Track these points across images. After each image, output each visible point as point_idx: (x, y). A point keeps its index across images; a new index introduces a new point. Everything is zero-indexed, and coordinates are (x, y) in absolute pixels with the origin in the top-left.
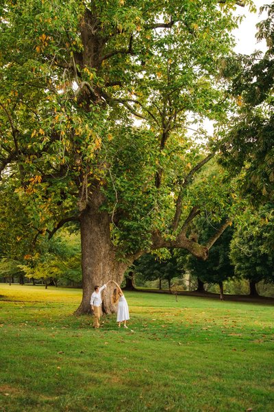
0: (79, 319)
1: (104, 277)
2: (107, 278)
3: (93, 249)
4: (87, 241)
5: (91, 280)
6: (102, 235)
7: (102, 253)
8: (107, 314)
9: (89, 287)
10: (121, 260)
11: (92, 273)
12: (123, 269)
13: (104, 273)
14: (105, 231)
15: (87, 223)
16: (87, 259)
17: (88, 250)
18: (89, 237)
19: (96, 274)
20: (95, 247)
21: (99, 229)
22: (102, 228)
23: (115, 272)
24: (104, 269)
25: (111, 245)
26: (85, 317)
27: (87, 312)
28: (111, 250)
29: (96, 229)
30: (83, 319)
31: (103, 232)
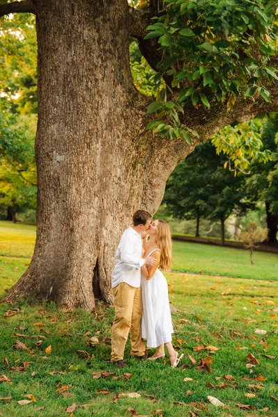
0: (14, 319)
1: (104, 187)
2: (113, 190)
3: (73, 95)
4: (56, 68)
5: (61, 193)
6: (105, 55)
7: (103, 113)
8: (107, 303)
9: (55, 217)
10: (164, 131)
11: (68, 172)
12: (166, 165)
13: (107, 174)
14: (114, 42)
15: (58, 13)
16: (53, 128)
17: (59, 99)
18: (64, 57)
19: (79, 176)
20: (81, 90)
21: (96, 35)
22: (107, 34)
23: (139, 176)
24: (105, 160)
25: (130, 92)
26: (34, 311)
27: (43, 292)
28: (130, 105)
29: (87, 33)
30: (29, 317)
31: (109, 46)
